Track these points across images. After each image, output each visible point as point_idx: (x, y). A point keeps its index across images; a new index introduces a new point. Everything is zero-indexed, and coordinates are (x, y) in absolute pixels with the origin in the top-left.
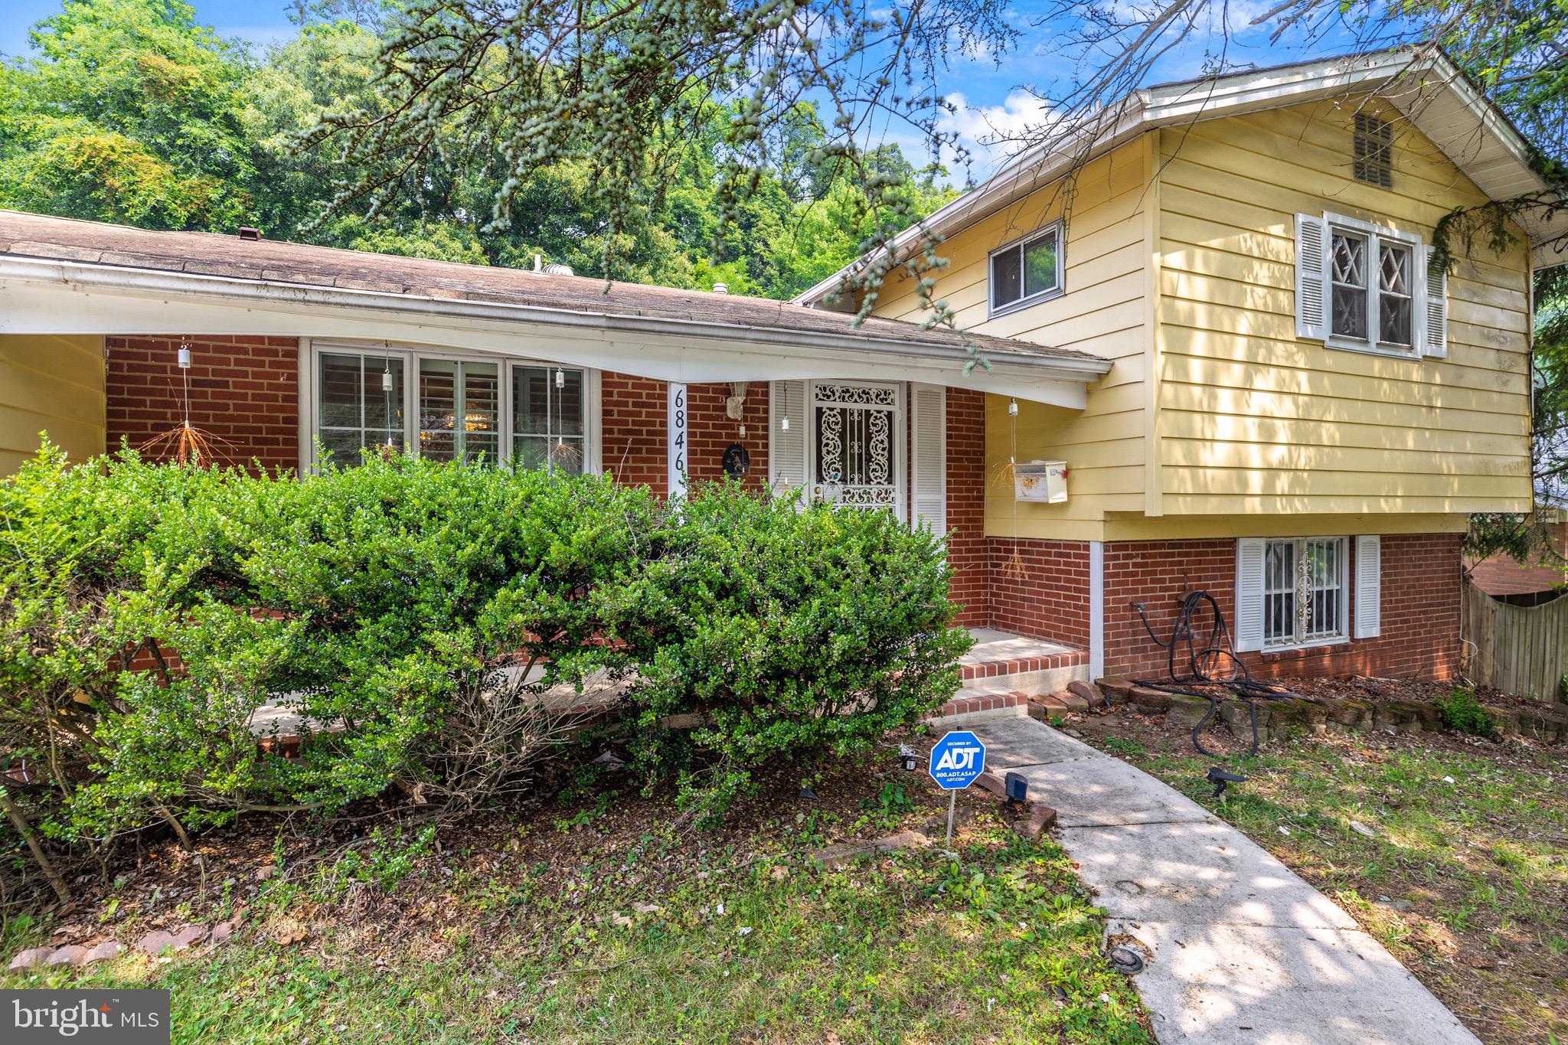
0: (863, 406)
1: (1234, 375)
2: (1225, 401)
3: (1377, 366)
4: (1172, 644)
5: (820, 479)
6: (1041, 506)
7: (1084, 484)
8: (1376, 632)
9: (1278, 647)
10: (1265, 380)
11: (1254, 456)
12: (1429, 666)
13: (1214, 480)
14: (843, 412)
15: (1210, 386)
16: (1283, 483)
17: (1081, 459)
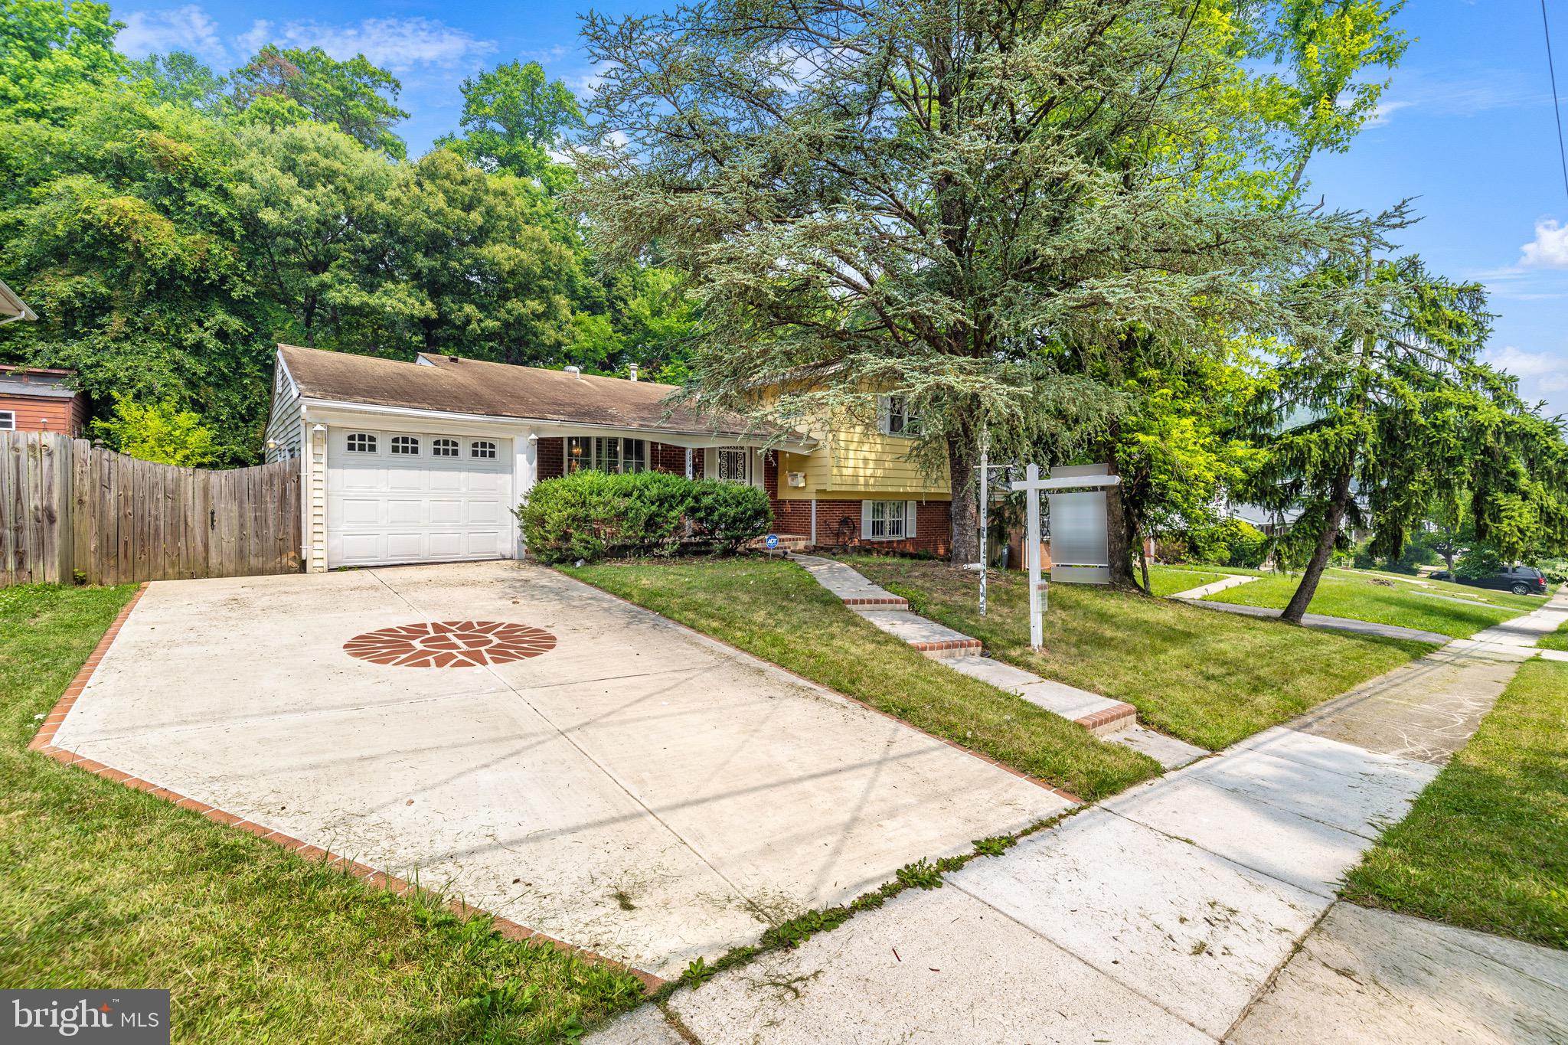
0: (735, 451)
1: (853, 446)
2: (851, 454)
3: (903, 442)
4: (837, 535)
5: (720, 477)
6: (797, 488)
7: (810, 480)
8: (914, 536)
9: (877, 539)
10: (866, 447)
11: (861, 472)
12: (936, 549)
13: (849, 480)
14: (728, 453)
15: (847, 450)
16: (872, 481)
17: (809, 472)
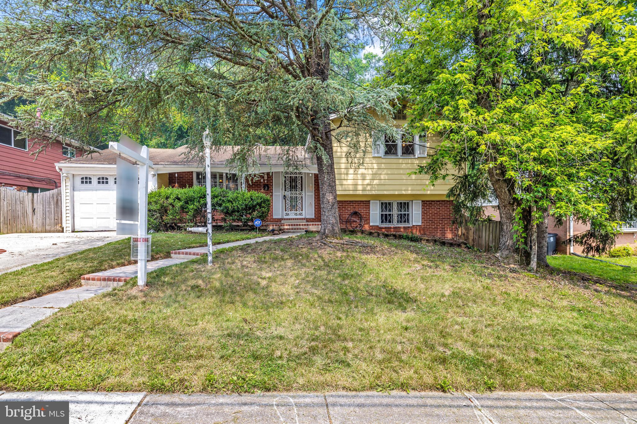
0: (295, 175)
3: (401, 161)
5: (285, 190)
8: (420, 224)
9: (386, 226)
12: (444, 234)
14: (290, 177)
